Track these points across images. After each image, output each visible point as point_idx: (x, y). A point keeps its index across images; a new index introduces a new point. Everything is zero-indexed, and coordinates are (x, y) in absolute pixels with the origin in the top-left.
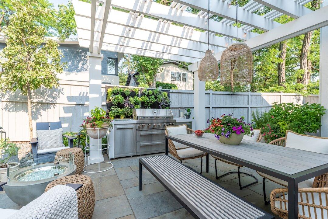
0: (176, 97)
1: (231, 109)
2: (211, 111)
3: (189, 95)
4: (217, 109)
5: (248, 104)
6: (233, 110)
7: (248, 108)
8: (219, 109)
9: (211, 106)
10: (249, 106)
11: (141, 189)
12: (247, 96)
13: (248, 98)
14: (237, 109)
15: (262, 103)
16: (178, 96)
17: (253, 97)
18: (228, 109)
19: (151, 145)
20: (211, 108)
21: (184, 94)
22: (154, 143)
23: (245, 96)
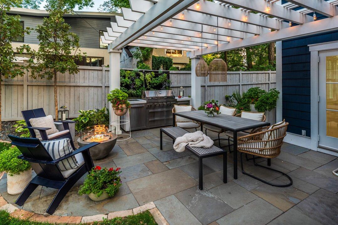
0: (175, 77)
1: (224, 87)
2: (206, 89)
3: (187, 75)
4: (211, 87)
5: (239, 82)
6: (226, 88)
7: (239, 85)
8: (213, 87)
9: (206, 85)
10: (241, 84)
11: (161, 149)
12: (238, 75)
13: (240, 76)
14: (230, 87)
15: (252, 81)
16: (176, 76)
17: (244, 75)
18: (221, 87)
19: (154, 121)
20: (206, 87)
21: (182, 75)
22: (156, 119)
23: (237, 75)
